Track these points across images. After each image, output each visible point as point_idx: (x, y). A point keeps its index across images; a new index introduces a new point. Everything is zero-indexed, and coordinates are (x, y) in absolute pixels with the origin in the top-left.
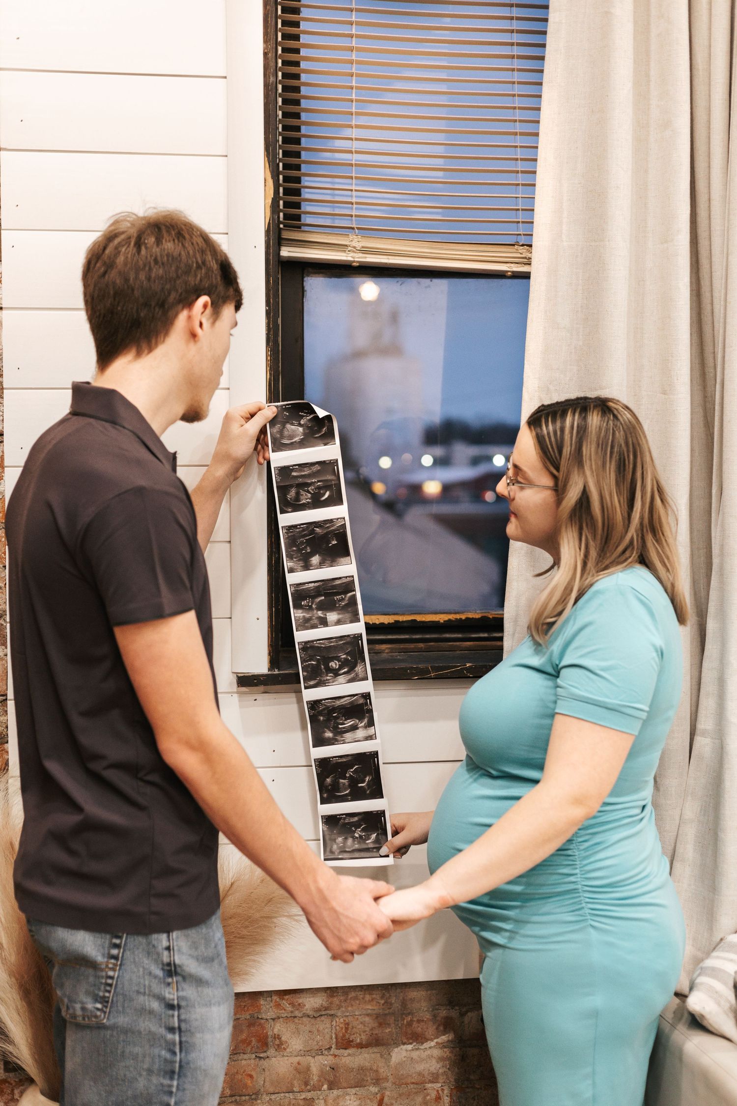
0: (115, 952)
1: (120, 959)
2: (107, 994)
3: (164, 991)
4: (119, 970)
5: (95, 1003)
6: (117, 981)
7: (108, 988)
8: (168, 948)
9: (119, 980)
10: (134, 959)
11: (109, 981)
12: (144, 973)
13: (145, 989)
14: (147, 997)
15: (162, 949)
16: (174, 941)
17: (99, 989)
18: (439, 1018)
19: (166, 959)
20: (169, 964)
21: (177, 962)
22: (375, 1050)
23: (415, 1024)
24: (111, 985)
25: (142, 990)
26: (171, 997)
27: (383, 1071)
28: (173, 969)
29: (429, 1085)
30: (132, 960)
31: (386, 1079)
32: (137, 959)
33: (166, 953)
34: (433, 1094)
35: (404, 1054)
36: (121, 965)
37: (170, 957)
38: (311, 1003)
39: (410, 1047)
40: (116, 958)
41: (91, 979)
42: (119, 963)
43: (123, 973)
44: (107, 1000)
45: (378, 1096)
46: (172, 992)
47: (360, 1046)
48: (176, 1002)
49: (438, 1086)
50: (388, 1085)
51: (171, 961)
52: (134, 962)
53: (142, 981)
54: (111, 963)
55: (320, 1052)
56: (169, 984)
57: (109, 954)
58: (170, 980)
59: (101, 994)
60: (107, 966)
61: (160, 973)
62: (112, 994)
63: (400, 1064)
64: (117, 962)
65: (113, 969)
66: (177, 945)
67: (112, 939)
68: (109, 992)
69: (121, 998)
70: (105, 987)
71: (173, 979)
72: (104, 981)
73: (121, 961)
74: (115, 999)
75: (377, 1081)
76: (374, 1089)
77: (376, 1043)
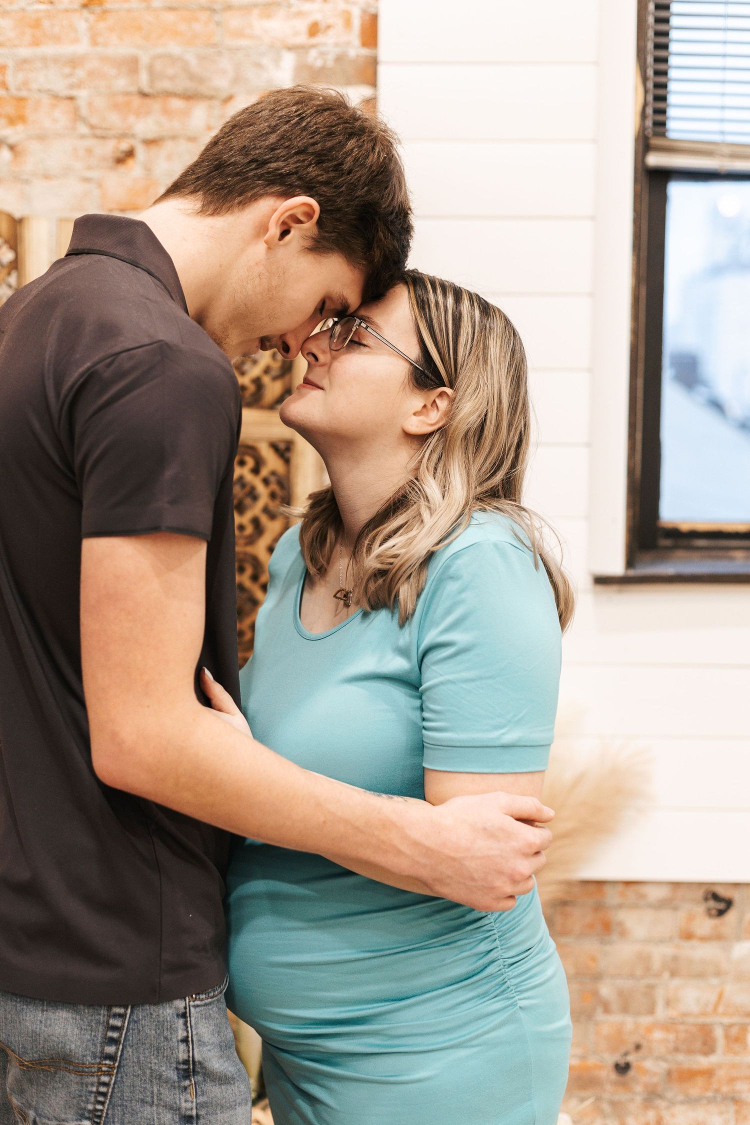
0: (110, 1049)
1: (118, 1058)
2: (99, 1107)
3: (180, 1099)
4: (117, 1073)
5: (81, 1120)
6: (113, 1088)
7: (101, 1099)
8: (185, 1040)
9: (116, 1086)
10: (138, 1058)
11: (103, 1089)
12: (152, 1076)
13: (153, 1097)
14: (155, 1108)
15: (178, 1041)
16: (193, 1029)
17: (87, 1102)
19: (182, 1056)
20: (186, 1062)
21: (197, 1057)
22: (717, 943)
24: (104, 1094)
25: (149, 1099)
26: (189, 1105)
27: (725, 966)
28: (191, 1067)
30: (136, 1060)
31: (727, 973)
32: (142, 1058)
33: (182, 1047)
35: (747, 950)
36: (119, 1067)
37: (189, 1051)
38: (655, 894)
40: (112, 1058)
41: (74, 1088)
42: (117, 1064)
43: (122, 1077)
44: (99, 1113)
45: (719, 989)
46: (190, 1099)
47: (703, 939)
48: (194, 1112)
50: (730, 978)
51: (189, 1057)
52: (139, 1062)
53: (148, 1086)
54: (105, 1064)
55: (661, 941)
56: (186, 1088)
57: (102, 1052)
58: (187, 1083)
59: (90, 1107)
60: (99, 1069)
61: (173, 1076)
62: (106, 1106)
63: (742, 960)
64: (114, 1064)
65: (109, 1074)
66: (197, 1034)
67: (107, 1031)
68: (103, 1103)
69: (118, 1111)
70: (96, 1097)
71: (191, 1081)
72: (94, 1089)
73: (120, 1062)
74: (110, 1112)
75: (718, 973)
76: (714, 981)
77: (718, 937)
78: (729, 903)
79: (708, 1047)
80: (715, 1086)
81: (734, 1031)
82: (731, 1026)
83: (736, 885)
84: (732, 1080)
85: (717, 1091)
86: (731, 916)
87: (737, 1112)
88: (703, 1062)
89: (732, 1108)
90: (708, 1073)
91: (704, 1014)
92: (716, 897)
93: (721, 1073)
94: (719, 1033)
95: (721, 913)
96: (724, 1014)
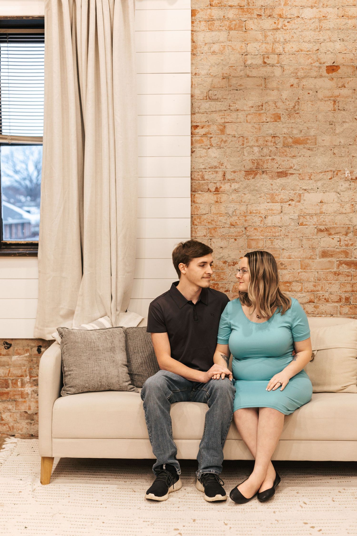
18: (25, 349)
22: (8, 356)
23: (18, 350)
27: (10, 363)
29: (23, 367)
31: (11, 365)
34: (24, 370)
35: (15, 358)
39: (17, 356)
45: (9, 369)
47: (4, 355)
49: (25, 368)
50: (11, 366)
63: (15, 361)
75: (8, 365)
76: (8, 367)
77: (8, 355)
78: (11, 345)
79: (7, 387)
80: (10, 397)
81: (14, 381)
82: (13, 379)
83: (12, 339)
84: (14, 395)
85: (10, 398)
86: (11, 349)
87: (16, 404)
88: (6, 390)
89: (15, 403)
90: (8, 393)
91: (5, 376)
92: (7, 343)
93: (11, 393)
94: (10, 382)
95: (8, 348)
96: (11, 376)
